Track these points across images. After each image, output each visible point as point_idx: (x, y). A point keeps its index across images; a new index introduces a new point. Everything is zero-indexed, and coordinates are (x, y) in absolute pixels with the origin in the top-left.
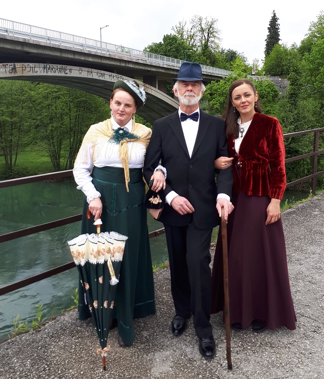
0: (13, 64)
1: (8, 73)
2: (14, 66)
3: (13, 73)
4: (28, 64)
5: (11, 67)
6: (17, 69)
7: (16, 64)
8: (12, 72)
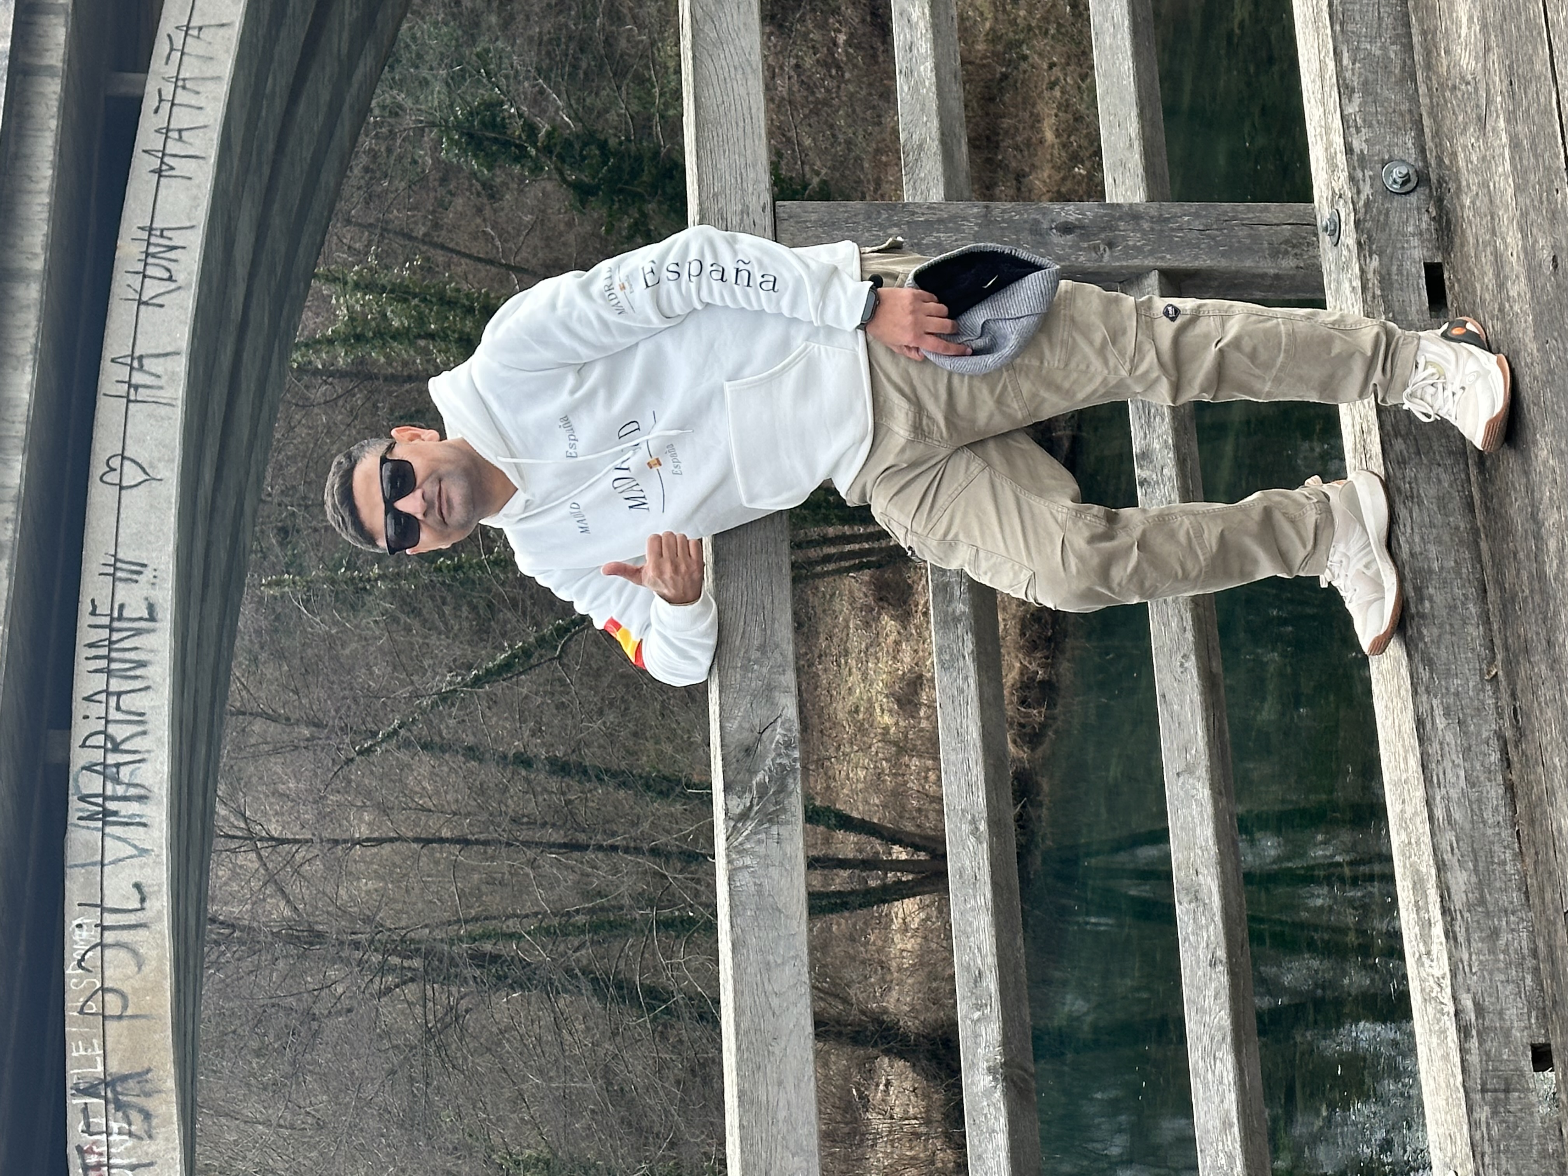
0: (75, 1102)
1: (150, 1147)
2: (90, 1091)
3: (149, 1104)
4: (71, 970)
5: (99, 1121)
6: (114, 1067)
7: (73, 1074)
8: (147, 1116)
